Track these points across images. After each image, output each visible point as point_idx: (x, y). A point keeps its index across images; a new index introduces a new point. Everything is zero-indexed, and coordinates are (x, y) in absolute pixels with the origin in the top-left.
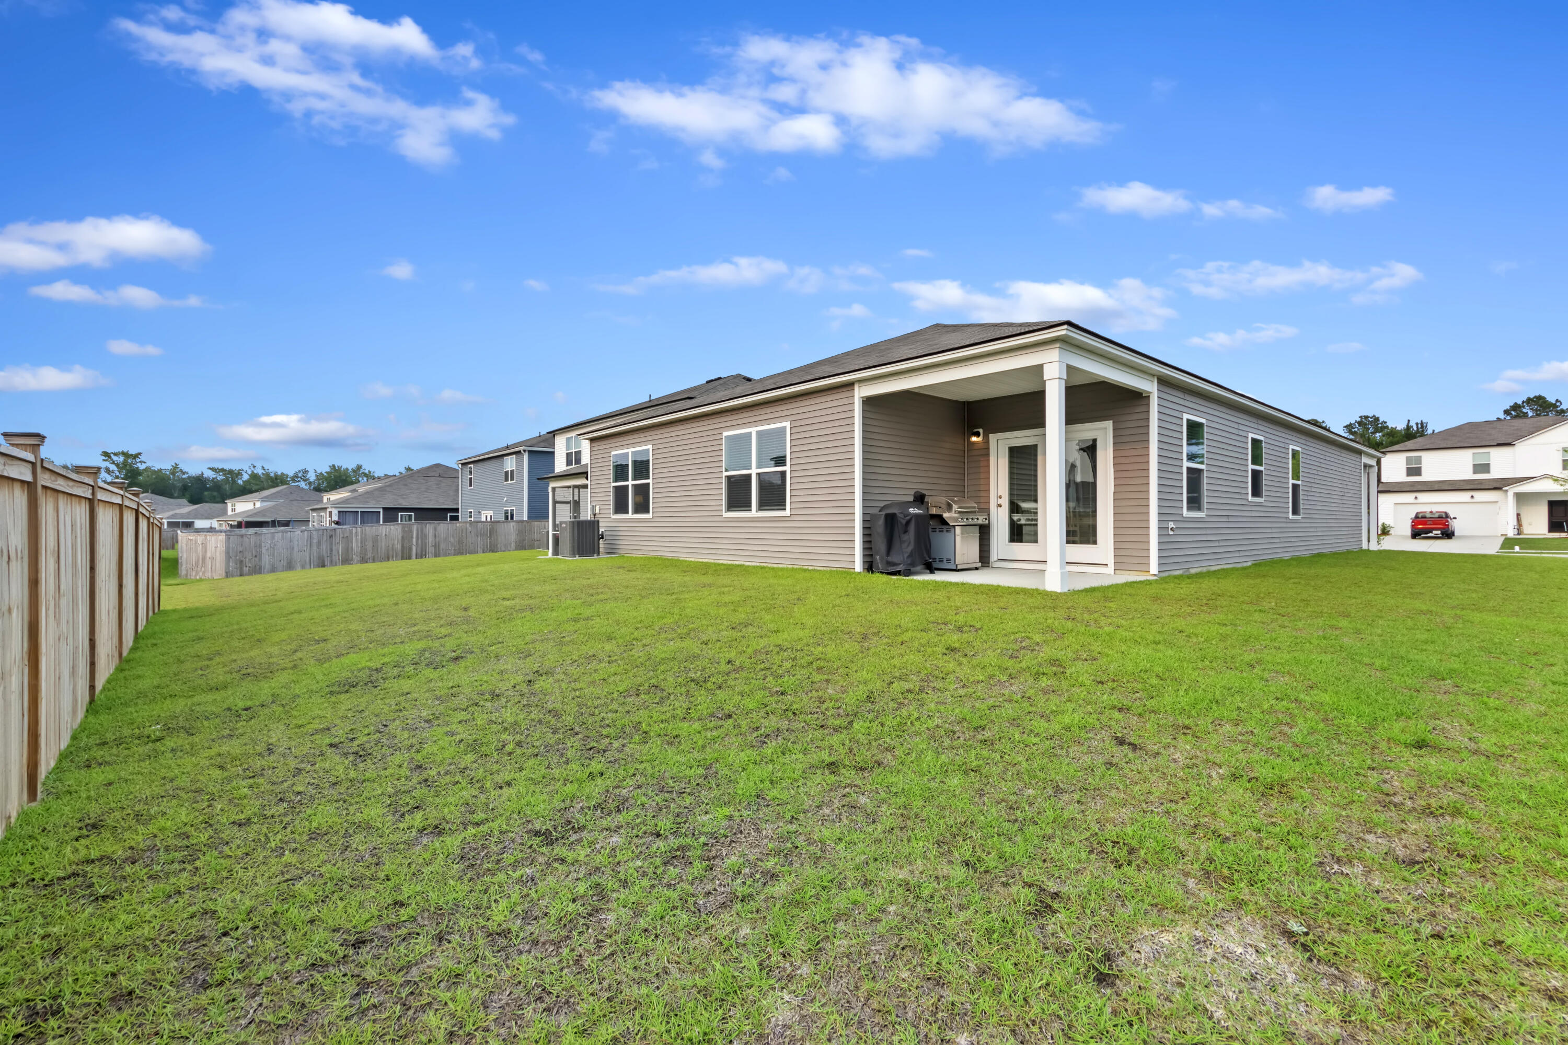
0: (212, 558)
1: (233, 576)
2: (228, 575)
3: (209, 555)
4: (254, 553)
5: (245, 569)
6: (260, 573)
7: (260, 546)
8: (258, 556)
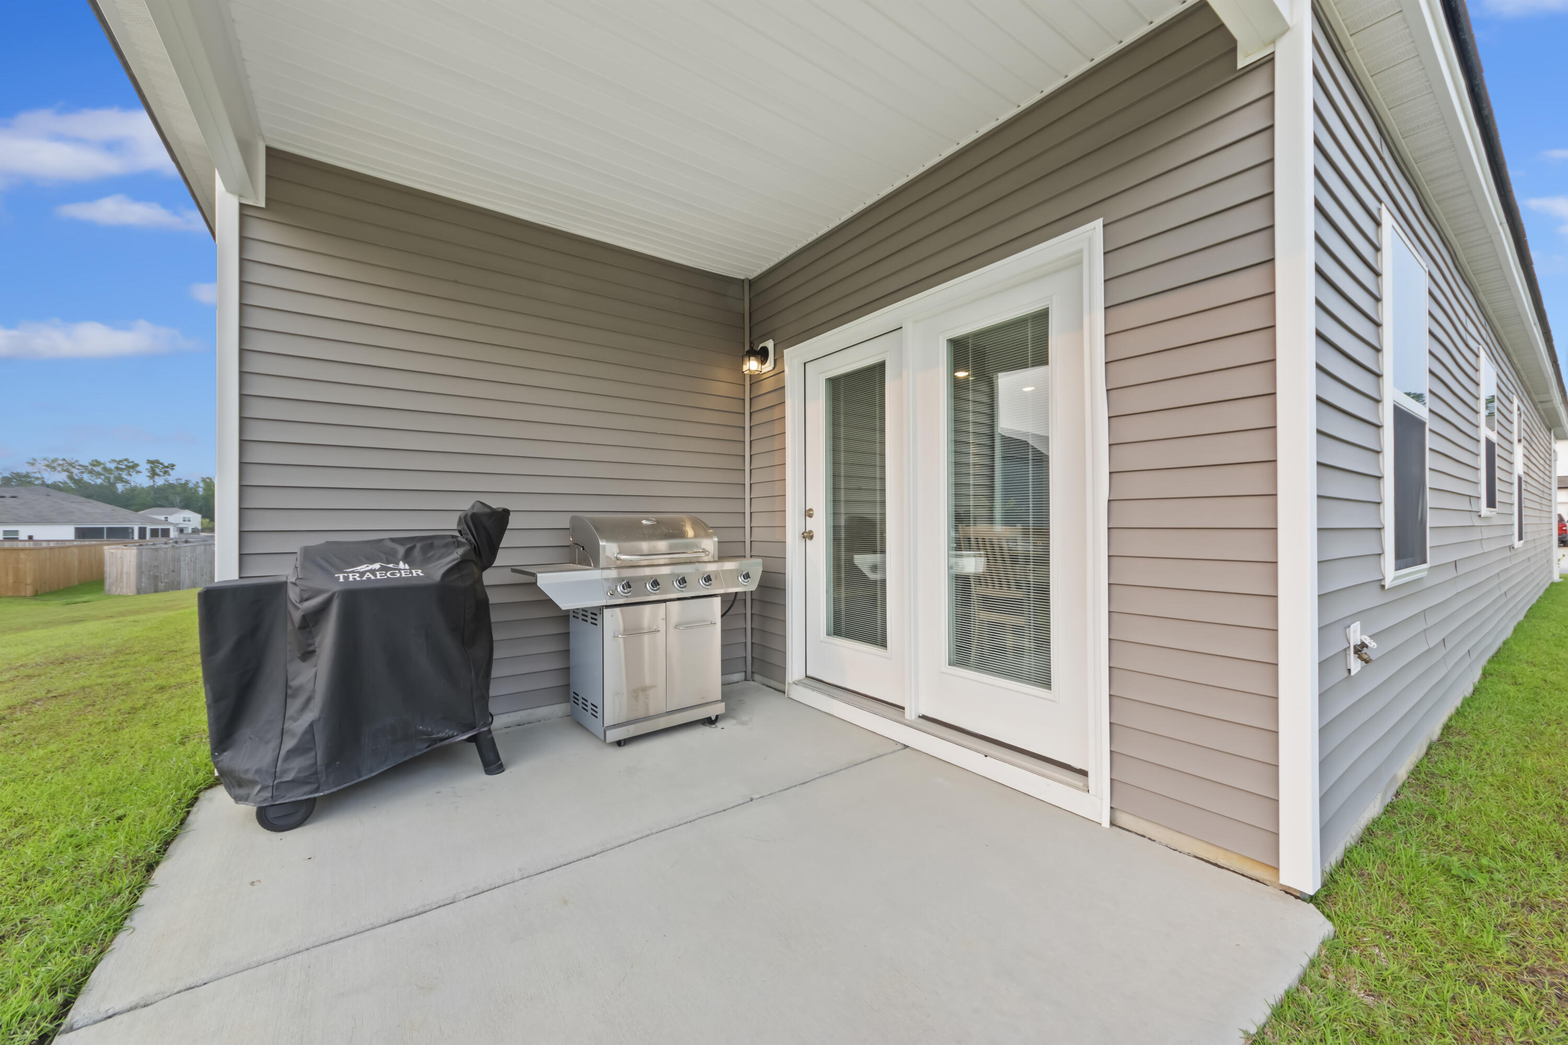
0: (128, 574)
1: (146, 593)
2: (139, 591)
3: (125, 570)
4: (171, 567)
5: (161, 585)
6: (179, 589)
7: (179, 561)
8: (176, 571)
